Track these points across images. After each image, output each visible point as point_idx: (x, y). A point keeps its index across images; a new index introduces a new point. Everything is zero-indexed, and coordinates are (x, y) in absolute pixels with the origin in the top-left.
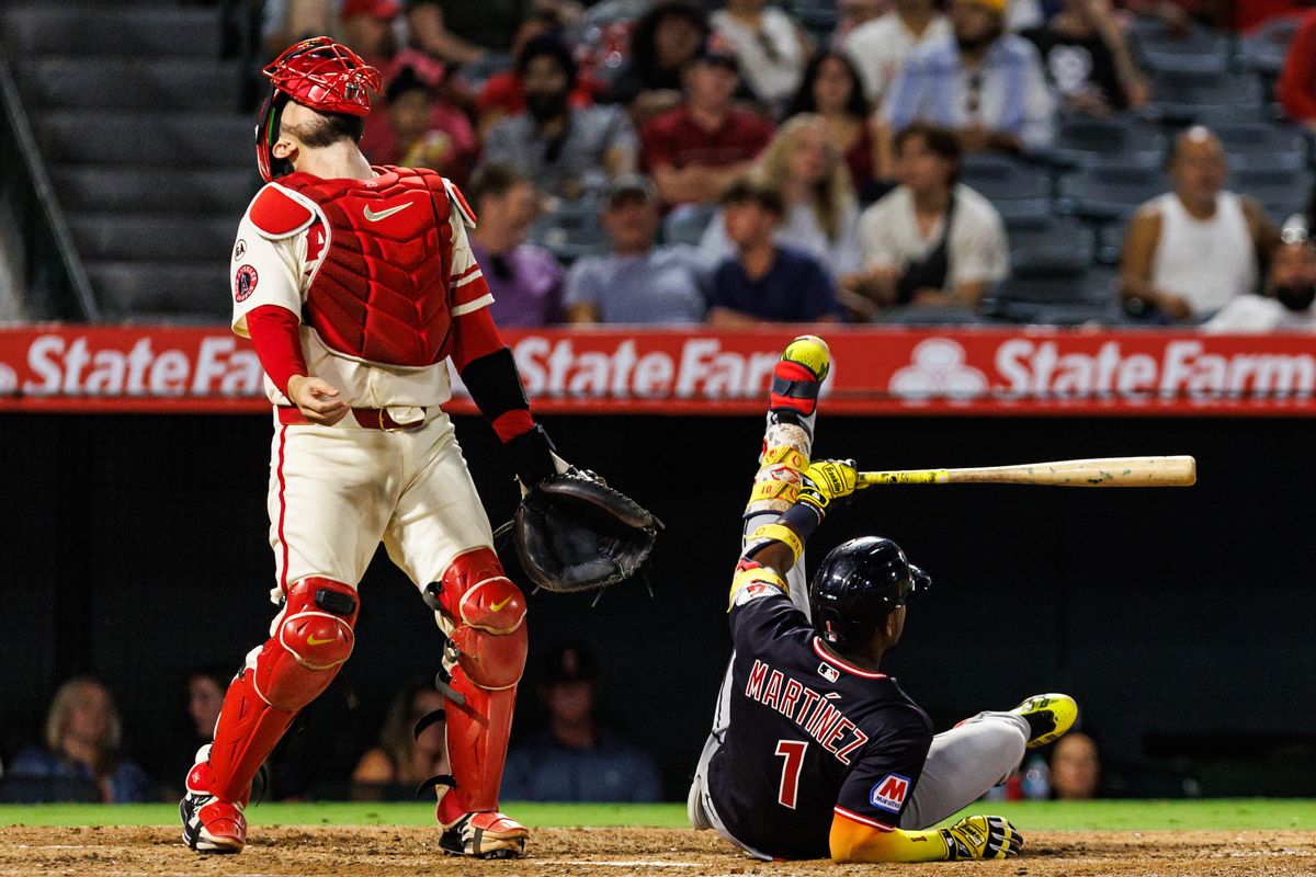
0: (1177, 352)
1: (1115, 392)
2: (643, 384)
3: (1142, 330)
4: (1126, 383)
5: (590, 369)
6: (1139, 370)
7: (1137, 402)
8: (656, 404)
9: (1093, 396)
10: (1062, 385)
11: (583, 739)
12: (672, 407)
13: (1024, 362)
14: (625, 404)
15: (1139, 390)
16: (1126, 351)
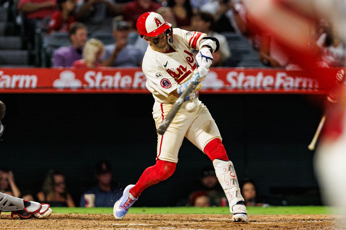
0: (279, 75)
1: (261, 87)
2: (123, 85)
3: (269, 69)
4: (265, 84)
5: (107, 80)
6: (269, 80)
7: (268, 90)
8: (126, 91)
9: (255, 88)
10: (246, 85)
11: (108, 189)
12: (131, 91)
13: (235, 78)
14: (117, 91)
15: (269, 86)
16: (265, 75)
